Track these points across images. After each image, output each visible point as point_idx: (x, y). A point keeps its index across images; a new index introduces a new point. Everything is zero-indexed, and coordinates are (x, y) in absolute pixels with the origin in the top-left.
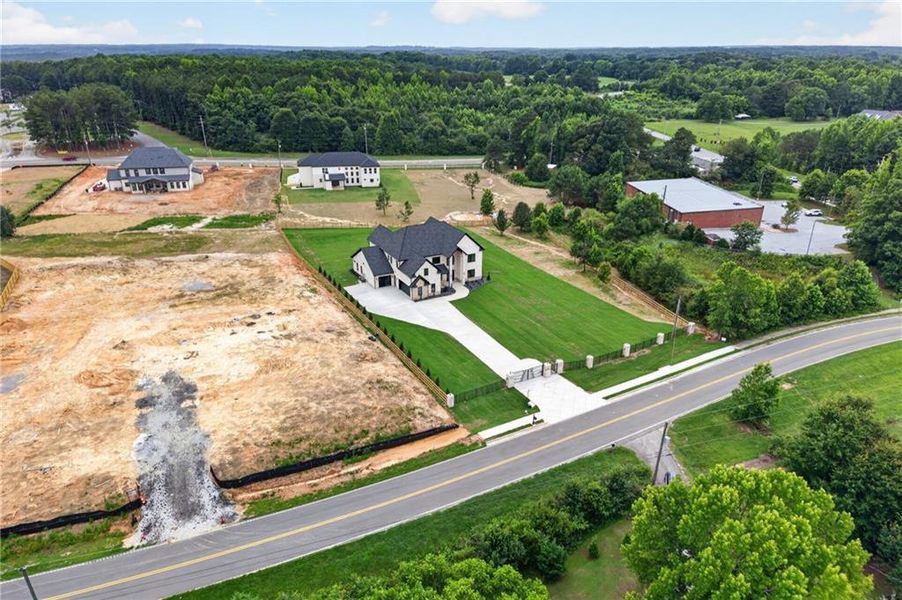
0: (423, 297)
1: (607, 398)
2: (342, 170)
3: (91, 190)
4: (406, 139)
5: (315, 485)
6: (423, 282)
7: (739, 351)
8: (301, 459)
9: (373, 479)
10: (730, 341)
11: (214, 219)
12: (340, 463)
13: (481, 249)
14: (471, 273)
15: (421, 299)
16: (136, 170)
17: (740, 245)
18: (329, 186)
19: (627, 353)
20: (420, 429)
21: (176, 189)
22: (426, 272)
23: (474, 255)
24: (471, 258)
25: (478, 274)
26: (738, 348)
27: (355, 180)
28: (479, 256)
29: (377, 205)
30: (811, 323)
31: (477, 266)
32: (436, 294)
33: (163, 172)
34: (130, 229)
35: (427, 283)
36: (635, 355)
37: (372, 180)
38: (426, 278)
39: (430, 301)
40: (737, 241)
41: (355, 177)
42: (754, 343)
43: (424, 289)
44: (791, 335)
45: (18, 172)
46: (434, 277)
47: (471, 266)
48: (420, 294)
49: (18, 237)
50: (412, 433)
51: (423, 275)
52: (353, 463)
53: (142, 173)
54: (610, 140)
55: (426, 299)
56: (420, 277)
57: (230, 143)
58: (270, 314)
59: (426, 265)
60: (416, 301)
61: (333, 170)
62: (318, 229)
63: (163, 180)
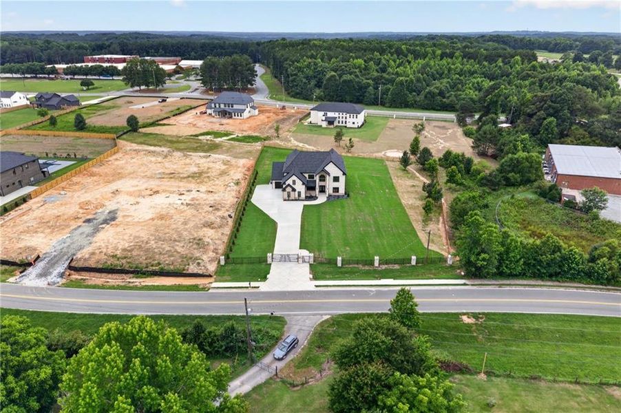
0: (290, 198)
1: (316, 286)
2: (336, 115)
3: (199, 114)
4: (411, 97)
5: (108, 282)
6: (291, 189)
7: (467, 285)
8: (116, 268)
9: (136, 288)
10: (467, 276)
11: (238, 136)
12: (131, 275)
13: (344, 174)
14: (336, 190)
15: (288, 200)
16: (219, 104)
17: (586, 209)
18: (324, 124)
19: (376, 264)
20: (190, 271)
21: (236, 117)
22: (294, 182)
23: (338, 177)
24: (336, 179)
25: (342, 191)
26: (467, 283)
27: (344, 122)
28: (342, 179)
29: (335, 139)
30: (563, 282)
31: (341, 185)
32: (300, 198)
33: (232, 107)
34: (191, 136)
35: (294, 190)
36: (384, 267)
37: (354, 123)
38: (293, 186)
39: (295, 202)
40: (584, 203)
41: (344, 120)
42: (490, 283)
43: (292, 193)
44: (534, 286)
45: (182, 100)
46: (300, 187)
47: (336, 185)
48: (289, 196)
49: (139, 132)
50: (184, 272)
51: (291, 184)
52: (137, 278)
53: (222, 106)
54: (553, 108)
55: (292, 200)
56: (289, 185)
57: (297, 94)
58: (198, 191)
59: (294, 178)
60: (285, 200)
61: (330, 114)
62: (287, 149)
63: (231, 111)
